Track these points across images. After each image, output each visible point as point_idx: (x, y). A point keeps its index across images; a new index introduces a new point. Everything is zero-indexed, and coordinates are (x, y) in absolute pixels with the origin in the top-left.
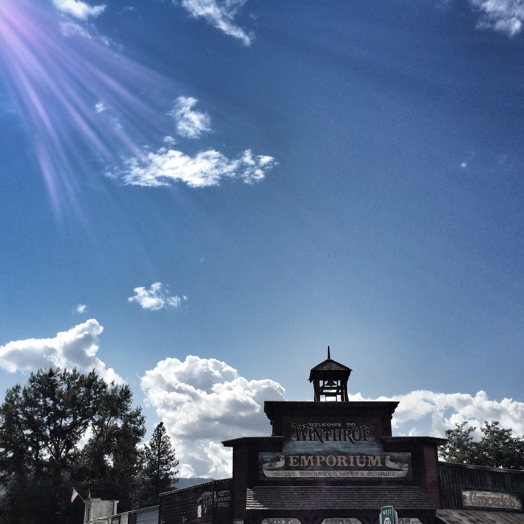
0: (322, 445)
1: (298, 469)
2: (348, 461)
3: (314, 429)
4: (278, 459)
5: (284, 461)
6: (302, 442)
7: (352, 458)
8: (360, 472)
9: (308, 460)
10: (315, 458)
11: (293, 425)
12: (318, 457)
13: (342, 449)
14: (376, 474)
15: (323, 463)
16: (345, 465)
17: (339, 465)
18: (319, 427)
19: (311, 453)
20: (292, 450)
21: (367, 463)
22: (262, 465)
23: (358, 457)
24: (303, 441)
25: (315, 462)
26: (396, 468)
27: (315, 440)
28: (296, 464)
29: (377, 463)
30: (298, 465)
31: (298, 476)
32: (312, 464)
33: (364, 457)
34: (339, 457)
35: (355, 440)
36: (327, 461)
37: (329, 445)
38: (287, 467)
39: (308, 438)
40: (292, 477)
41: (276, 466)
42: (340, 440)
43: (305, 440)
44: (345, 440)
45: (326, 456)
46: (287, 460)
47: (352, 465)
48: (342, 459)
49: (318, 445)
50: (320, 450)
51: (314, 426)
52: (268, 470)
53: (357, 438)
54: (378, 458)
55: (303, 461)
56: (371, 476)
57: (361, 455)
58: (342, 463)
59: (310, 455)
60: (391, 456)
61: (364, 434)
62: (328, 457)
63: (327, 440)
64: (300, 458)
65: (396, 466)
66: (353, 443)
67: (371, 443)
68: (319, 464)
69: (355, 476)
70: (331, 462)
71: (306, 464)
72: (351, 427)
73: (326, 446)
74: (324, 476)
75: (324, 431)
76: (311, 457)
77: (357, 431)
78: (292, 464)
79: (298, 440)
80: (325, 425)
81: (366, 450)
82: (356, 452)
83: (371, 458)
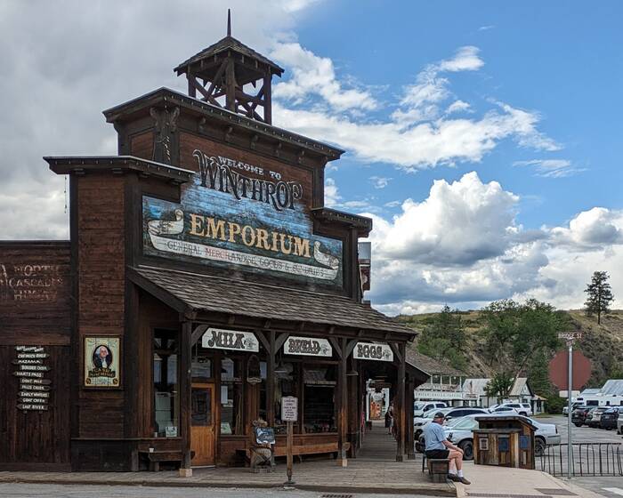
0: (236, 203)
1: (203, 241)
2: (270, 240)
3: (227, 169)
4: (171, 217)
5: (182, 223)
6: (208, 191)
7: (275, 235)
8: (284, 262)
9: (218, 227)
10: (226, 226)
11: (196, 153)
12: (231, 226)
13: (263, 218)
14: (303, 270)
15: (238, 238)
16: (267, 247)
17: (259, 245)
18: (235, 169)
19: (221, 214)
20: (195, 203)
21: (293, 249)
22: (147, 223)
23: (283, 236)
24: (211, 190)
25: (227, 234)
26: (326, 263)
27: (227, 191)
28: (201, 231)
29: (305, 251)
30: (202, 234)
31: (203, 255)
32: (223, 237)
33: (290, 237)
34: (259, 231)
35: (280, 204)
36: (244, 235)
37: (247, 207)
38: (186, 236)
39: (218, 185)
40: (193, 255)
41: (170, 229)
42: (261, 200)
43: (213, 187)
44: (268, 201)
45: (242, 225)
46: (187, 220)
47: (275, 248)
48: (262, 234)
49: (233, 204)
50: (234, 212)
51: (226, 163)
52: (158, 235)
53: (283, 203)
54: (306, 242)
55: (211, 228)
56: (297, 273)
57: (287, 233)
58: (262, 242)
59: (220, 218)
60: (321, 243)
61: (292, 198)
62: (245, 229)
63: (244, 196)
64: (206, 223)
65: (326, 260)
66: (278, 210)
67: (299, 215)
68: (232, 239)
69: (278, 269)
70: (249, 238)
71: (215, 235)
72: (275, 180)
73: (242, 207)
74: (238, 262)
75: (240, 178)
76: (221, 223)
77: (282, 188)
78: (193, 232)
79: (204, 184)
80: (242, 166)
81: (292, 226)
82: (280, 226)
83: (298, 240)
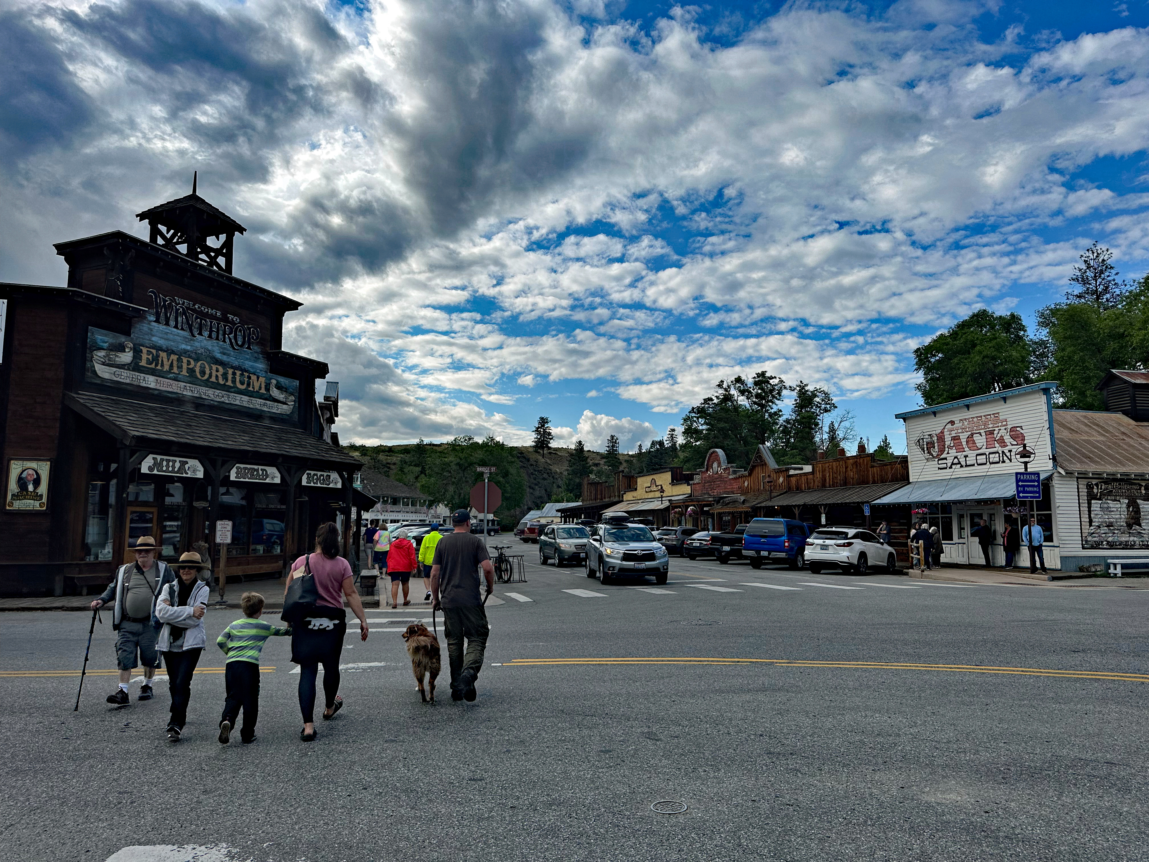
0: (191, 340)
1: (153, 372)
2: (225, 376)
3: (183, 309)
4: (122, 348)
5: (131, 354)
6: (162, 327)
8: (239, 397)
9: (170, 361)
10: (179, 360)
11: (151, 292)
12: (185, 360)
13: (218, 356)
14: (257, 404)
15: (191, 371)
16: (221, 382)
17: (213, 379)
18: (192, 310)
19: (174, 349)
20: (147, 337)
21: (249, 385)
22: (92, 352)
23: (238, 373)
24: (164, 327)
25: (180, 367)
26: (282, 399)
27: (182, 329)
28: (151, 364)
29: (260, 388)
30: (153, 366)
31: (152, 385)
32: (175, 370)
33: (246, 374)
34: (214, 367)
35: (237, 344)
36: (197, 370)
37: (203, 344)
38: (135, 366)
39: (172, 323)
40: (141, 384)
41: (117, 359)
42: (217, 339)
43: (167, 324)
44: (224, 341)
45: (197, 360)
46: (137, 353)
47: (229, 383)
48: (217, 371)
49: (186, 340)
50: (189, 348)
51: (183, 304)
52: (104, 364)
53: (240, 343)
54: (262, 380)
55: (162, 361)
56: (251, 406)
57: (243, 370)
58: (217, 376)
59: (173, 352)
60: (278, 382)
61: (249, 340)
62: (199, 364)
63: (200, 334)
64: (158, 356)
65: (281, 397)
66: (234, 349)
67: (256, 355)
68: (184, 372)
69: (232, 402)
70: (203, 373)
71: (166, 368)
72: (233, 323)
73: (197, 344)
74: (190, 394)
75: (197, 318)
76: (174, 357)
77: (240, 331)
78: (143, 363)
79: (157, 321)
80: (199, 308)
81: (248, 364)
82: (236, 363)
83: (253, 377)
